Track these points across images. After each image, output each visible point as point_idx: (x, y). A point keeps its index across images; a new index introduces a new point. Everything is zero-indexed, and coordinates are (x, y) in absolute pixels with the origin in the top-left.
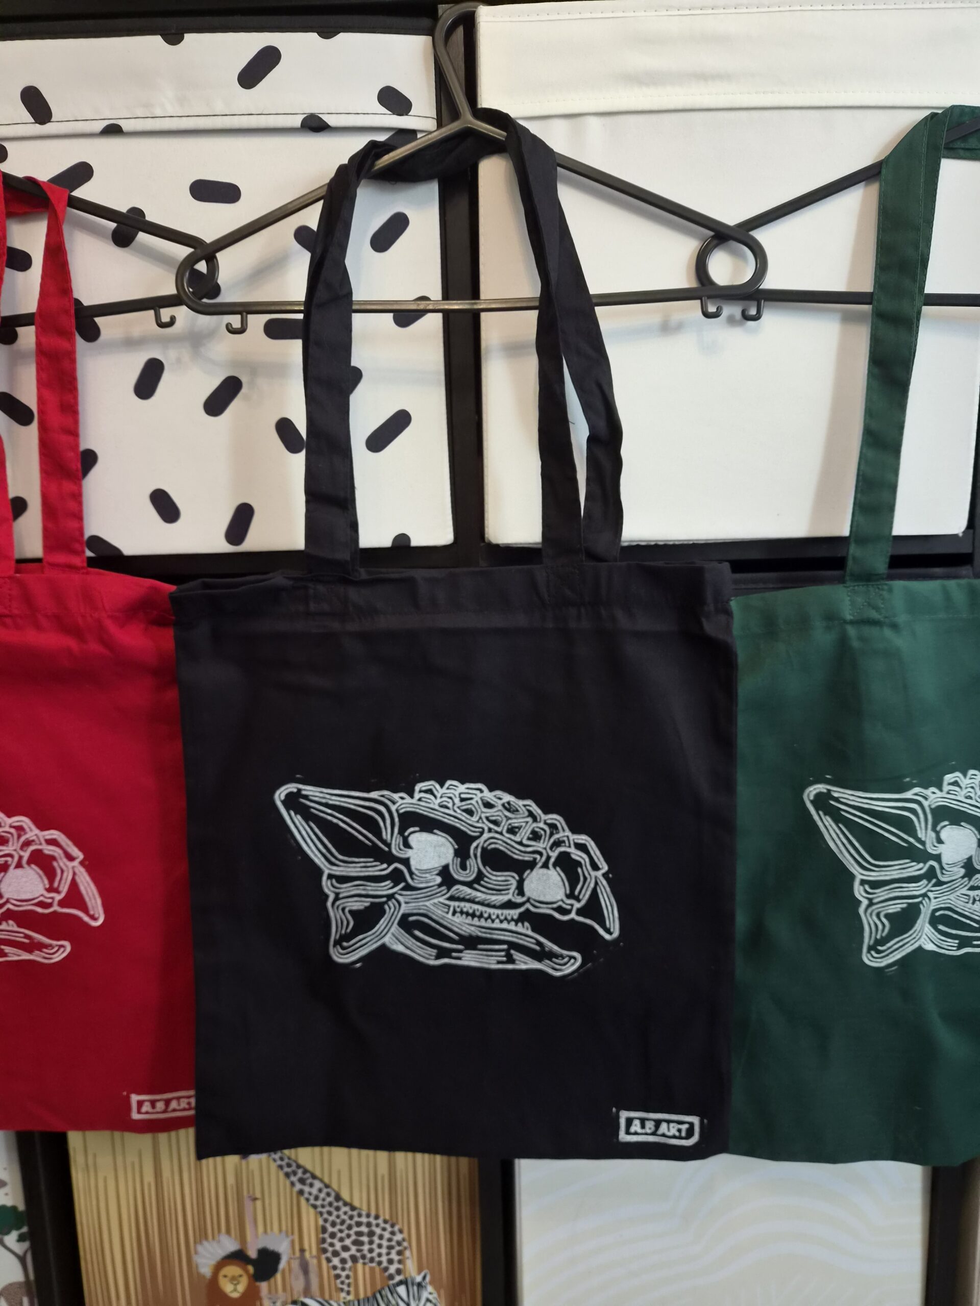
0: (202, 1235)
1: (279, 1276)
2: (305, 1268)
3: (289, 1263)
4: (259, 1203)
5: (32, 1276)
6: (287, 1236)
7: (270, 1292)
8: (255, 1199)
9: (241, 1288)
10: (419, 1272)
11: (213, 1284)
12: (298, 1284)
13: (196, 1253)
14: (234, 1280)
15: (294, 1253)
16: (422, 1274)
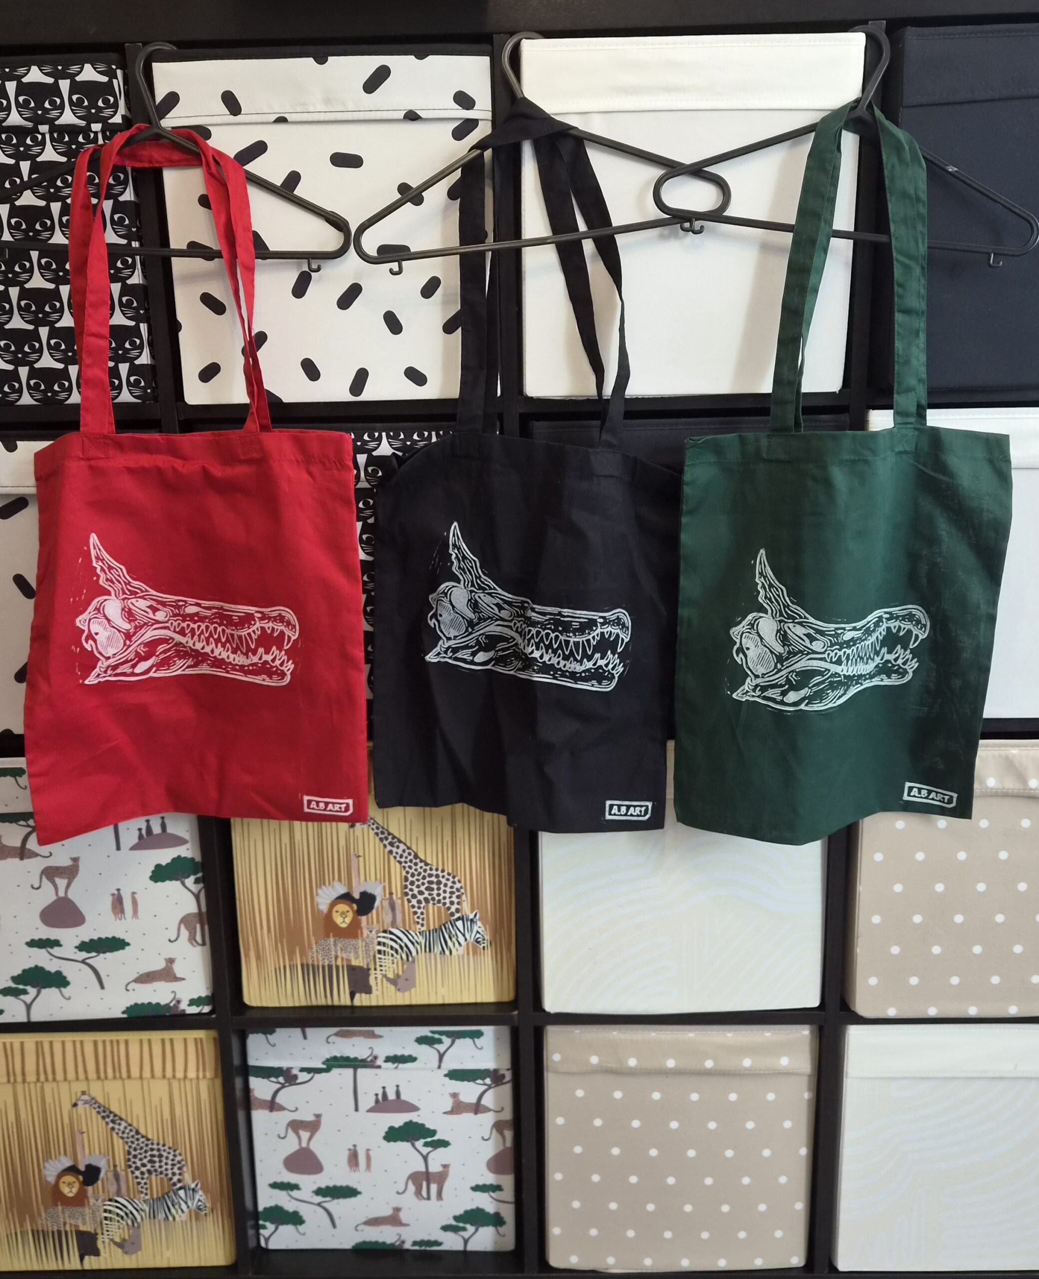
0: (322, 882)
1: (374, 911)
2: (393, 907)
3: (381, 902)
4: (361, 859)
5: (204, 909)
6: (381, 883)
7: (368, 923)
8: (359, 856)
9: (348, 920)
10: (472, 912)
11: (329, 916)
12: (388, 918)
13: (317, 895)
14: (343, 914)
15: (385, 895)
16: (474, 913)
